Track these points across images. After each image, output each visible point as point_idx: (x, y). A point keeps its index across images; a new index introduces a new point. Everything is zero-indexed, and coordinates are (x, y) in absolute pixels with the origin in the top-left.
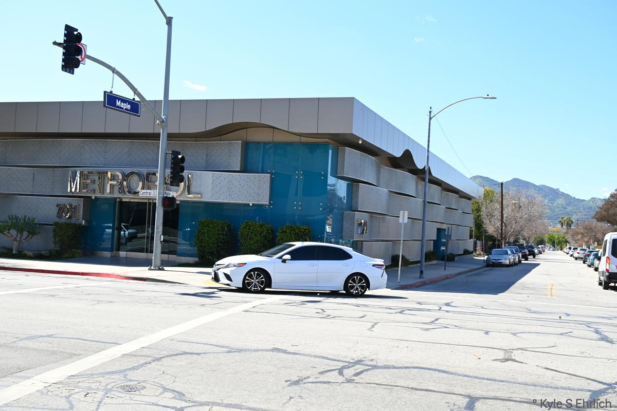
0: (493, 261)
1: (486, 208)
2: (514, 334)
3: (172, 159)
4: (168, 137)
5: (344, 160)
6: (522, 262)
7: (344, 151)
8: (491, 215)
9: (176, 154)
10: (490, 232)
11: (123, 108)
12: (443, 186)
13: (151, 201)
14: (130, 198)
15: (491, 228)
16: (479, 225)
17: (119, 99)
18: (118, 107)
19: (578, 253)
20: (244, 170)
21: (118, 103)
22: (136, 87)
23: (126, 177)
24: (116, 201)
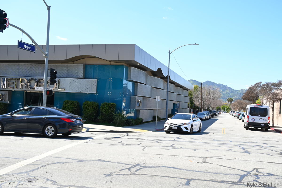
1: (195, 94)
2: (207, 151)
3: (51, 72)
4: (48, 62)
5: (131, 73)
6: (211, 118)
7: (131, 69)
8: (197, 97)
9: (52, 70)
10: (197, 105)
11: (27, 49)
12: (176, 84)
13: (41, 92)
14: (31, 91)
15: (197, 103)
16: (192, 102)
17: (25, 44)
18: (25, 48)
19: (235, 114)
20: (85, 77)
21: (25, 46)
22: (33, 39)
23: (29, 81)
24: (24, 92)
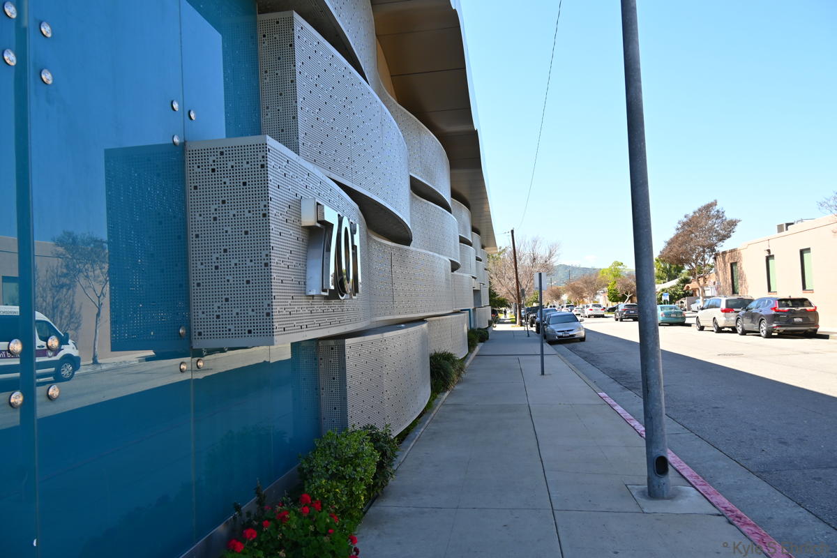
0: (561, 334)
15: (502, 289)
